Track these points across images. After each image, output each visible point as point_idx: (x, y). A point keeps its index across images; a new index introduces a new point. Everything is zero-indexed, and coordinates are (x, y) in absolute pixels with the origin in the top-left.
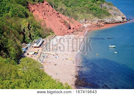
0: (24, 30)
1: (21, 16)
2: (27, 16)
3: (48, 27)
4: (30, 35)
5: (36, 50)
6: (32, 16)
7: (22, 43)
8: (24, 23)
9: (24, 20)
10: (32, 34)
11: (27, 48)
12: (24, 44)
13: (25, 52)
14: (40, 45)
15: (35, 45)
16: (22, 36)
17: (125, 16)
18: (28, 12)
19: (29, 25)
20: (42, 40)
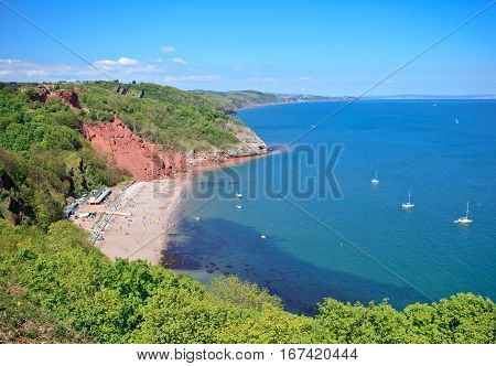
0: (72, 174)
1: (65, 148)
2: (78, 147)
3: (120, 165)
4: (85, 181)
5: (93, 209)
6: (88, 146)
7: (66, 196)
8: (72, 160)
9: (73, 154)
10: (88, 180)
11: (76, 206)
12: (70, 199)
13: (70, 214)
14: (104, 199)
15: (92, 200)
16: (67, 184)
17: (264, 144)
18: (81, 139)
19: (81, 163)
20: (108, 190)
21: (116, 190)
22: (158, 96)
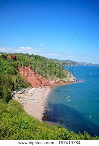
0: (14, 83)
1: (13, 74)
2: (16, 74)
3: (28, 81)
4: (17, 86)
5: (20, 95)
6: (19, 74)
7: (11, 90)
8: (14, 78)
9: (15, 76)
10: (18, 85)
11: (14, 94)
12: (12, 91)
13: (13, 96)
14: (23, 92)
15: (20, 92)
16: (12, 86)
18: (17, 71)
19: (17, 80)
20: (24, 89)
21: (27, 90)
22: (40, 60)
